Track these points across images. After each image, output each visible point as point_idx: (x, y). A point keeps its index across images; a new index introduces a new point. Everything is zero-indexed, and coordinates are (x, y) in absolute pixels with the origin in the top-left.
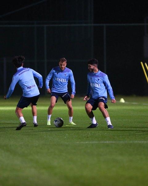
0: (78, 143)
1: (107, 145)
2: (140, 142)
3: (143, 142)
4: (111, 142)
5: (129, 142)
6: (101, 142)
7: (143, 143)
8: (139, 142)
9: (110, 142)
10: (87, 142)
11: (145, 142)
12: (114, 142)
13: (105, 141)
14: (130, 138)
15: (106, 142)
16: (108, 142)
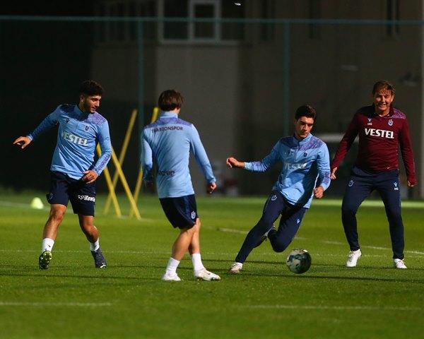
2: (82, 305)
3: (88, 304)
5: (54, 304)
7: (89, 307)
8: (78, 304)
11: (94, 305)
14: (56, 294)
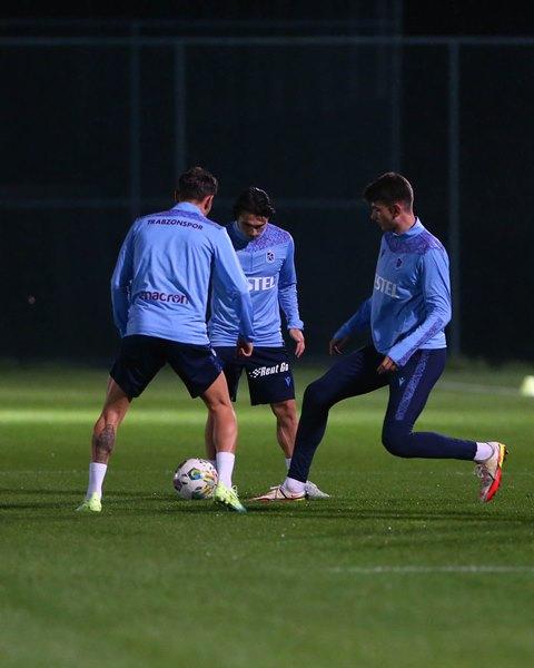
0: (338, 570)
1: (474, 584)
4: (490, 569)
6: (443, 569)
9: (483, 569)
10: (379, 569)
12: (501, 569)
13: (464, 564)
15: (464, 569)
16: (474, 569)
